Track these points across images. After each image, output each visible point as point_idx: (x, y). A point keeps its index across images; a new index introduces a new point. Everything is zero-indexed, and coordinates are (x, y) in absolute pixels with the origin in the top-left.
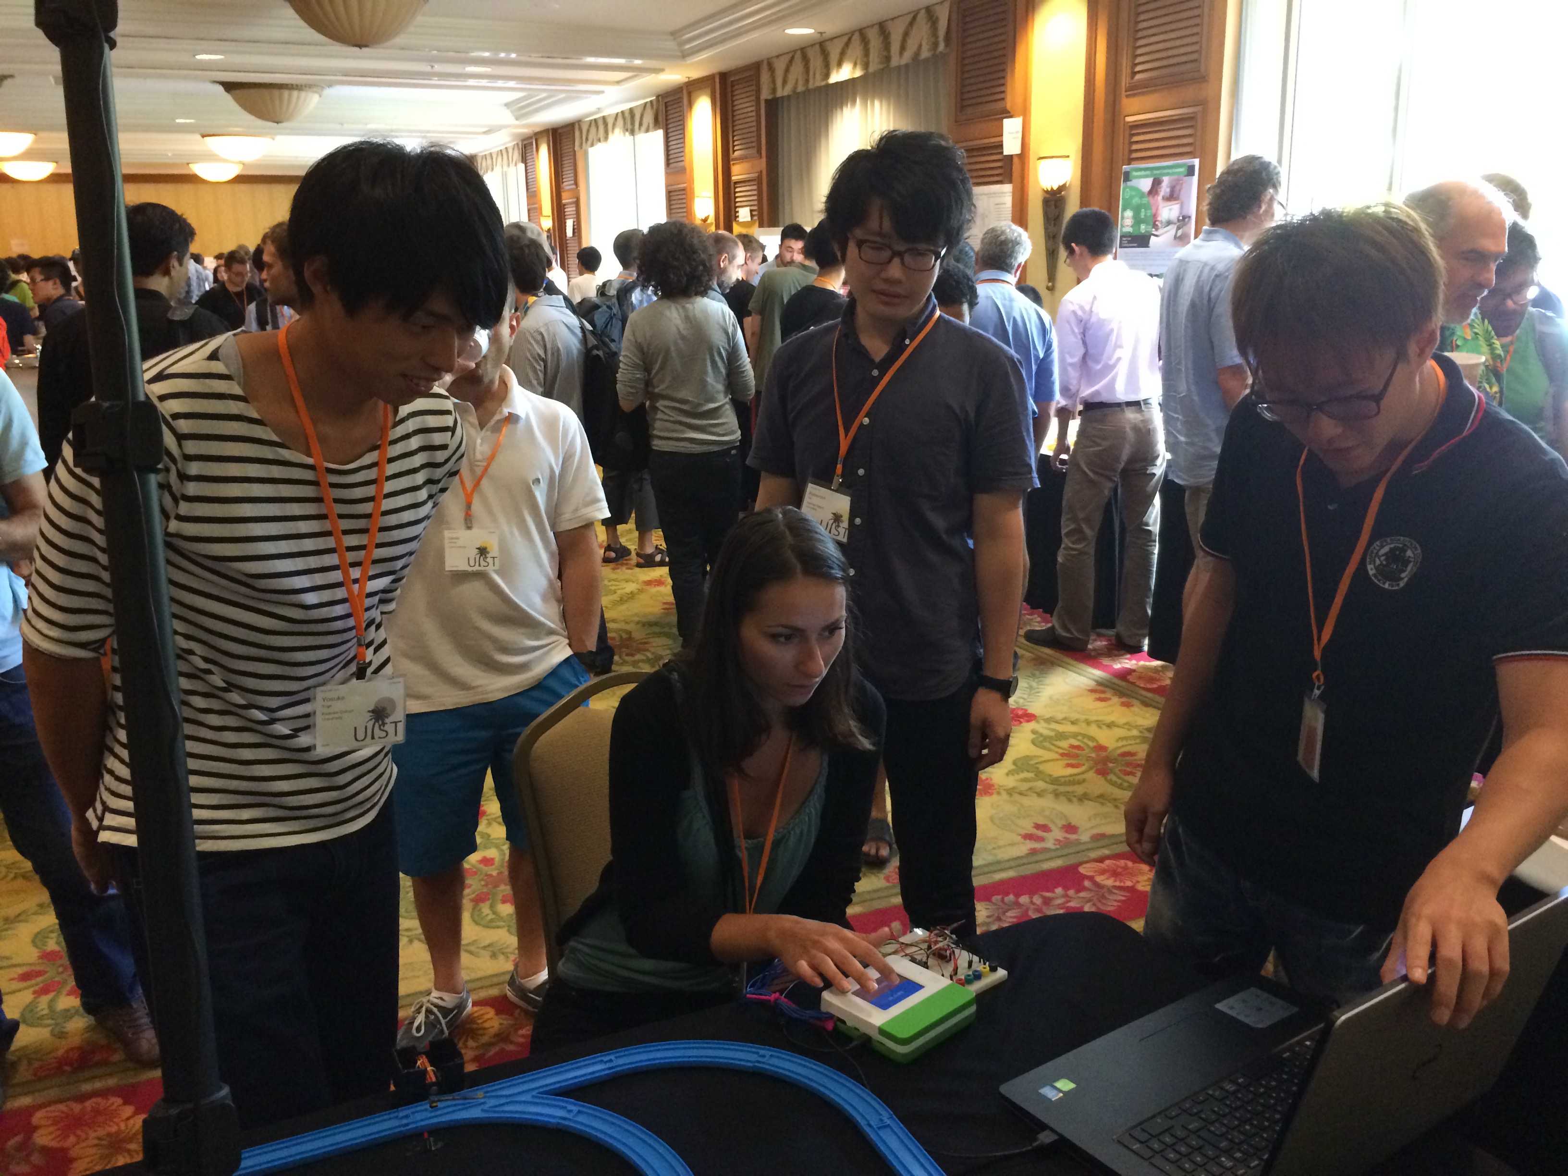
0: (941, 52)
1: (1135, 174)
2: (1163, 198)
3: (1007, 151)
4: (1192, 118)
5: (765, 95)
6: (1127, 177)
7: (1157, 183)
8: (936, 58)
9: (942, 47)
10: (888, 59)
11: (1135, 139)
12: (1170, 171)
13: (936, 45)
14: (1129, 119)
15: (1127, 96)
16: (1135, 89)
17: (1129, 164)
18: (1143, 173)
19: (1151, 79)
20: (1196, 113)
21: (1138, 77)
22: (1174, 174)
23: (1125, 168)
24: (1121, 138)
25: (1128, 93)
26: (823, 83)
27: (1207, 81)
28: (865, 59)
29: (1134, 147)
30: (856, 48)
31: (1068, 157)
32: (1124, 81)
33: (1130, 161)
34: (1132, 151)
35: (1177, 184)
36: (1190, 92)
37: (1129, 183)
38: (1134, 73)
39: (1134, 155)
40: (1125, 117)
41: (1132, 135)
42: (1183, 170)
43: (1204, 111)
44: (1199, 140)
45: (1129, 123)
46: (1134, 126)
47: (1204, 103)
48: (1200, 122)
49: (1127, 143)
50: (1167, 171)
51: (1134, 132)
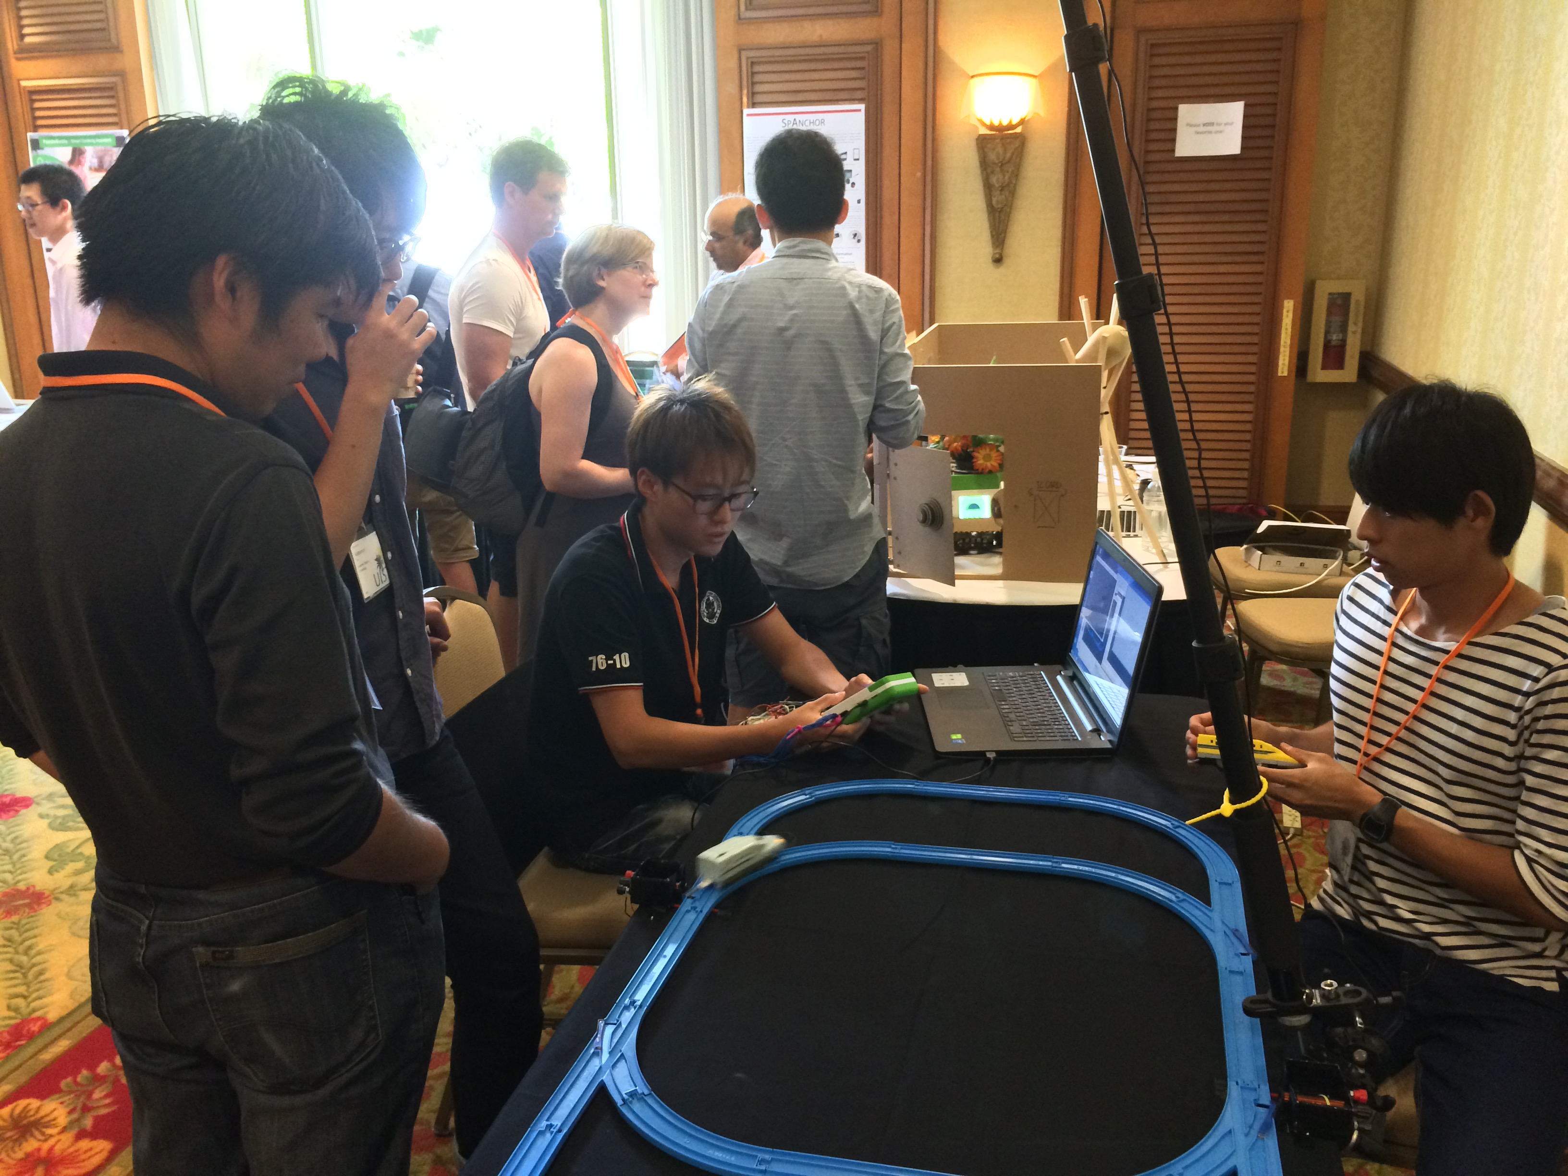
1: (45, 141)
2: (90, 169)
4: (111, 89)
6: (36, 145)
7: (77, 154)
11: (39, 105)
12: (93, 141)
14: (24, 83)
15: (19, 59)
16: (28, 52)
17: (35, 131)
18: (56, 141)
20: (115, 83)
21: (29, 40)
22: (97, 144)
23: (30, 135)
24: (19, 103)
25: (19, 56)
27: (121, 52)
29: (39, 114)
33: (36, 128)
34: (35, 118)
35: (105, 154)
36: (102, 61)
37: (39, 152)
38: (23, 36)
39: (40, 122)
40: (19, 80)
41: (33, 101)
42: (109, 140)
43: (124, 82)
44: (123, 111)
45: (25, 87)
46: (33, 92)
47: (121, 74)
48: (121, 95)
49: (27, 109)
50: (89, 141)
51: (34, 97)
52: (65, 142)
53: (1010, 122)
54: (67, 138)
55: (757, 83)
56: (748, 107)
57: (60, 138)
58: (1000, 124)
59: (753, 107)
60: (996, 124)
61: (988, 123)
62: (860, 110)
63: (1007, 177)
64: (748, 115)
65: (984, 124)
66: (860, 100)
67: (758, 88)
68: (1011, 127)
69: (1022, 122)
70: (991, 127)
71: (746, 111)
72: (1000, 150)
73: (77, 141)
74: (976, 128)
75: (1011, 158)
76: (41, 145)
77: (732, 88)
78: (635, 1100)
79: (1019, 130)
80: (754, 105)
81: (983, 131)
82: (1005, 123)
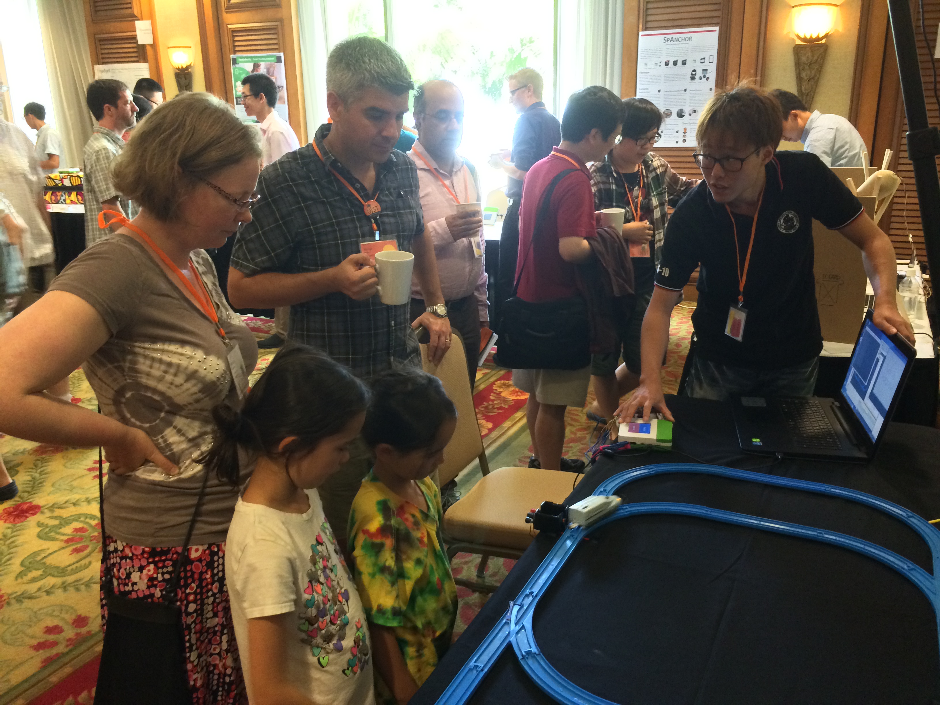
1: (240, 60)
3: (140, 42)
4: (275, 29)
6: (235, 61)
7: (256, 66)
11: (236, 39)
14: (229, 26)
15: (227, 12)
16: (233, 8)
17: (235, 54)
18: (246, 60)
19: (242, 3)
20: (277, 25)
21: (233, 1)
23: (232, 56)
24: (226, 38)
25: (227, 10)
27: (281, 7)
29: (237, 44)
31: (190, 47)
32: (224, 3)
33: (235, 52)
34: (235, 46)
36: (270, 13)
37: (237, 65)
39: (237, 49)
40: (227, 25)
41: (234, 36)
43: (282, 25)
44: (281, 41)
45: (230, 29)
46: (234, 31)
47: (281, 20)
48: (280, 31)
49: (231, 42)
51: (235, 34)
52: (250, 60)
53: (818, 36)
54: (252, 58)
55: (649, 15)
56: (643, 30)
57: (247, 57)
58: (811, 37)
59: (645, 30)
60: (808, 37)
61: (802, 37)
62: (715, 31)
63: (813, 72)
64: (642, 36)
65: (798, 37)
66: (716, 24)
67: (650, 18)
68: (818, 39)
69: (826, 36)
70: (805, 40)
71: (641, 33)
72: (810, 54)
73: (257, 59)
74: (794, 40)
75: (816, 61)
76: (237, 62)
77: (633, 19)
78: (530, 657)
79: (823, 41)
80: (646, 29)
81: (799, 42)
82: (814, 37)
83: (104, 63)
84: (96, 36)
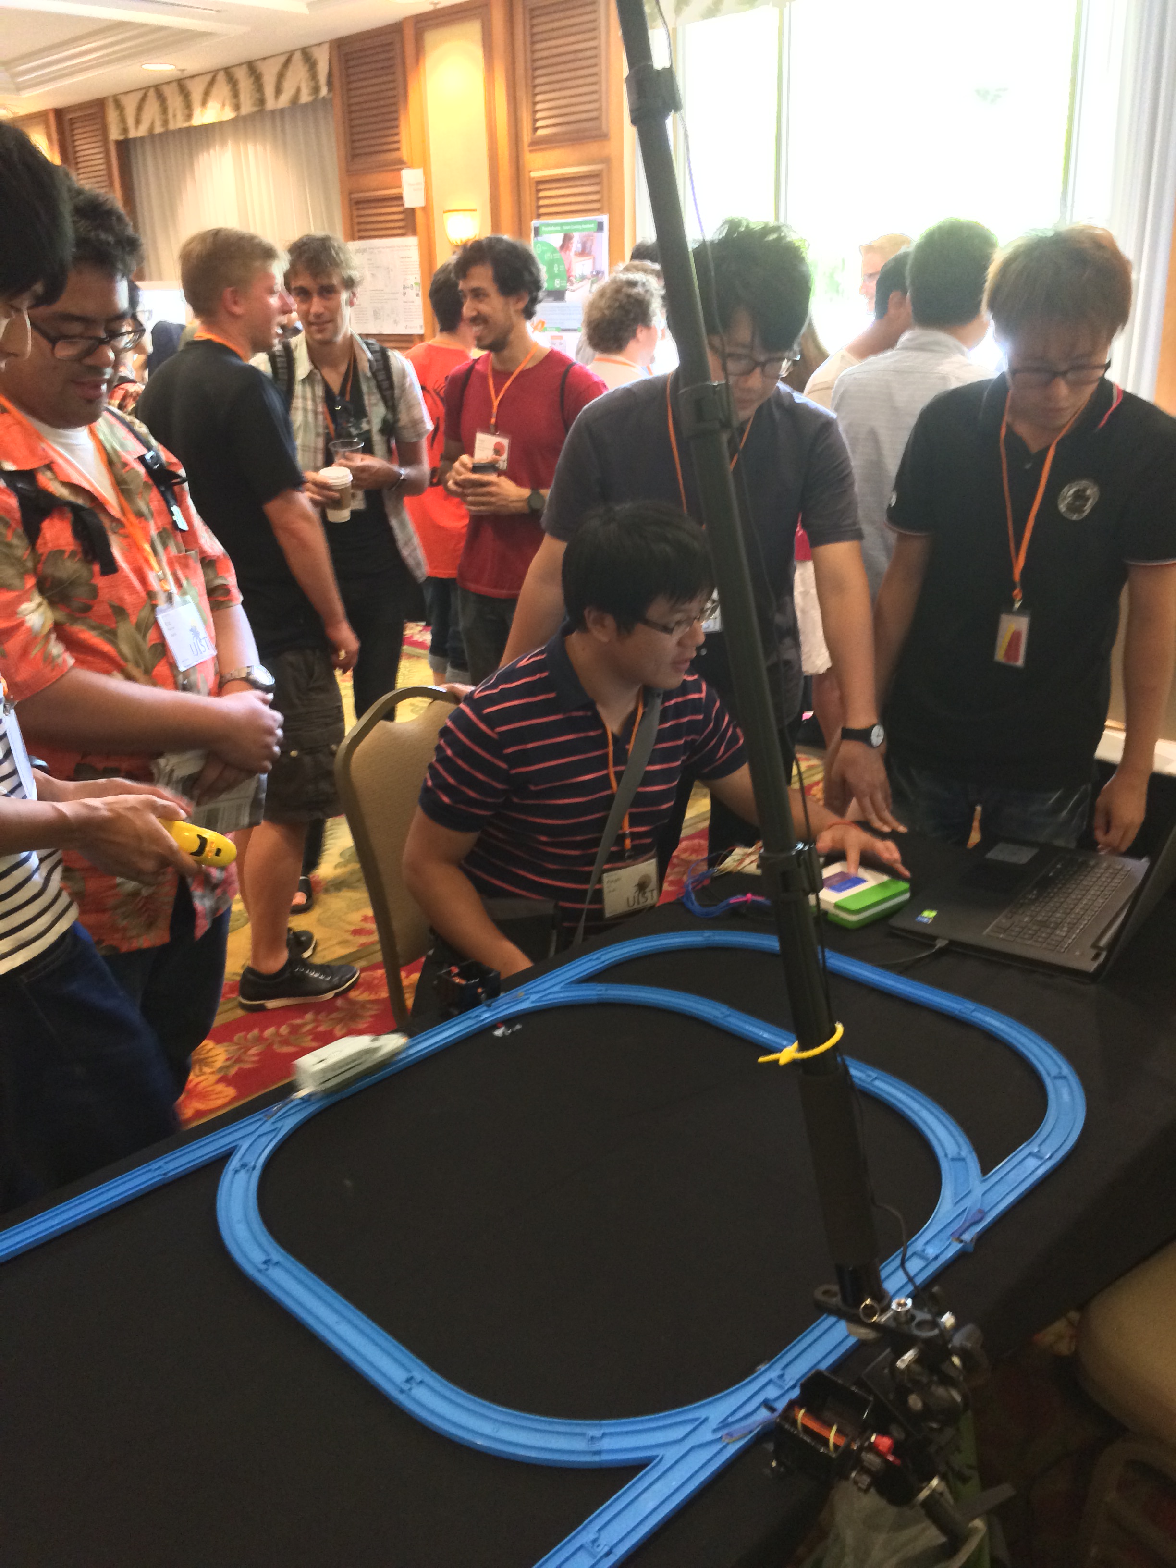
0: (324, 98)
1: (544, 229)
2: (575, 253)
3: (408, 203)
4: (598, 176)
5: (115, 134)
6: (537, 231)
7: (567, 238)
8: (316, 104)
9: (324, 91)
10: (262, 101)
11: (542, 194)
12: (580, 227)
13: (316, 90)
14: (533, 174)
15: (531, 151)
16: (538, 144)
17: (538, 219)
18: (553, 228)
19: (555, 134)
20: (601, 171)
21: (540, 132)
22: (583, 230)
23: (535, 223)
24: (528, 192)
25: (531, 148)
26: (186, 125)
27: (610, 140)
28: (234, 101)
29: (542, 202)
30: (222, 89)
31: (474, 210)
32: (526, 137)
33: (539, 216)
34: (539, 207)
35: (588, 240)
36: (593, 149)
37: (539, 238)
38: (535, 129)
39: (542, 211)
40: (530, 172)
41: (538, 191)
42: (592, 226)
43: (609, 170)
44: (606, 197)
45: (534, 178)
46: (539, 182)
47: (608, 161)
48: (605, 180)
49: (534, 198)
50: (576, 227)
51: (540, 187)
52: (558, 228)
54: (562, 225)
57: (556, 225)
76: (541, 233)
83: (361, 238)
84: (353, 196)
